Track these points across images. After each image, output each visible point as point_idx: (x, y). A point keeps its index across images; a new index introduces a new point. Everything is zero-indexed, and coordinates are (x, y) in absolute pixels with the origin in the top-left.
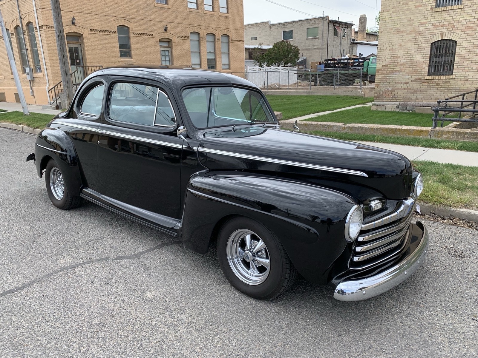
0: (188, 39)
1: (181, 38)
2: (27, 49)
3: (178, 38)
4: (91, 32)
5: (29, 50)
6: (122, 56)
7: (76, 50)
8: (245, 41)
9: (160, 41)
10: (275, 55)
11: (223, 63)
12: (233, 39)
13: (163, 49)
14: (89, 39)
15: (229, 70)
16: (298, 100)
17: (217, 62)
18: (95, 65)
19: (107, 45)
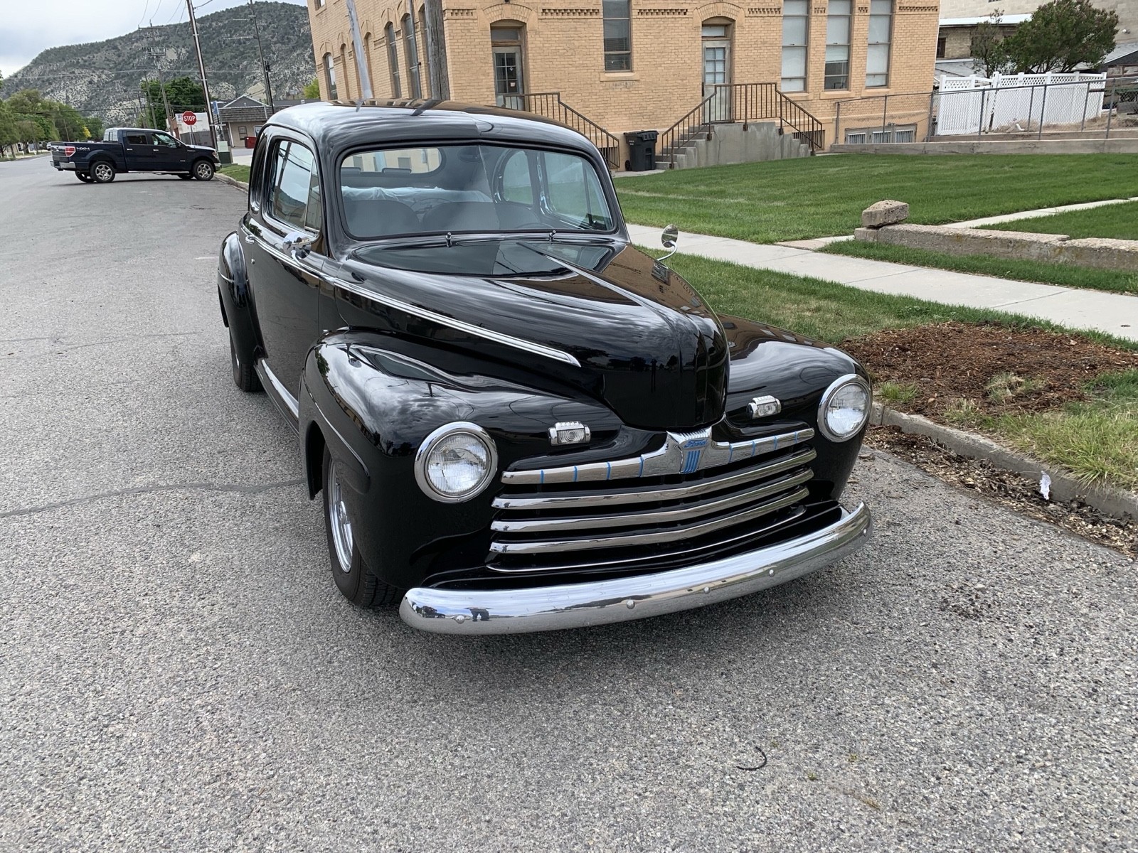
0: (778, 15)
1: (759, 15)
2: (420, 64)
3: (751, 15)
4: (544, 17)
5: (423, 65)
6: (609, 67)
7: (511, 59)
8: (941, 10)
9: (703, 25)
10: (1034, 42)
11: (868, 71)
12: (905, 5)
13: (709, 44)
14: (537, 33)
15: (887, 90)
16: (1045, 168)
17: (853, 70)
18: (549, 92)
19: (577, 44)
